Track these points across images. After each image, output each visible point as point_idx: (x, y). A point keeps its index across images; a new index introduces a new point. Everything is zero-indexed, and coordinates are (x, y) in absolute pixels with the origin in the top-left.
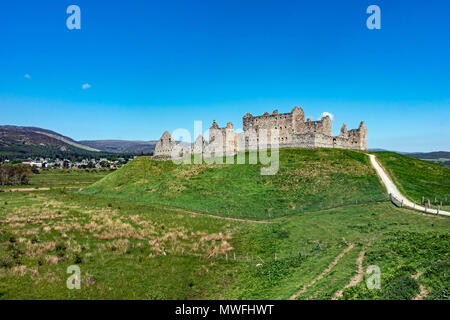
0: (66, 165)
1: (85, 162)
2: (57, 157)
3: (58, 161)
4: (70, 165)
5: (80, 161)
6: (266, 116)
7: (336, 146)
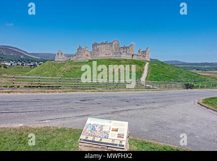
0: (23, 65)
1: (32, 64)
2: (19, 60)
3: (19, 63)
4: (24, 65)
5: (30, 63)
6: (102, 43)
7: (133, 58)
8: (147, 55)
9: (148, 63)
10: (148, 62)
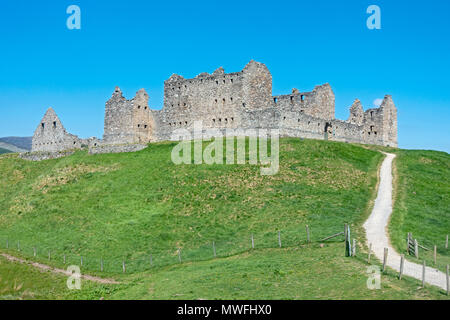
7: (332, 138)
8: (386, 127)
9: (391, 157)
10: (393, 151)
